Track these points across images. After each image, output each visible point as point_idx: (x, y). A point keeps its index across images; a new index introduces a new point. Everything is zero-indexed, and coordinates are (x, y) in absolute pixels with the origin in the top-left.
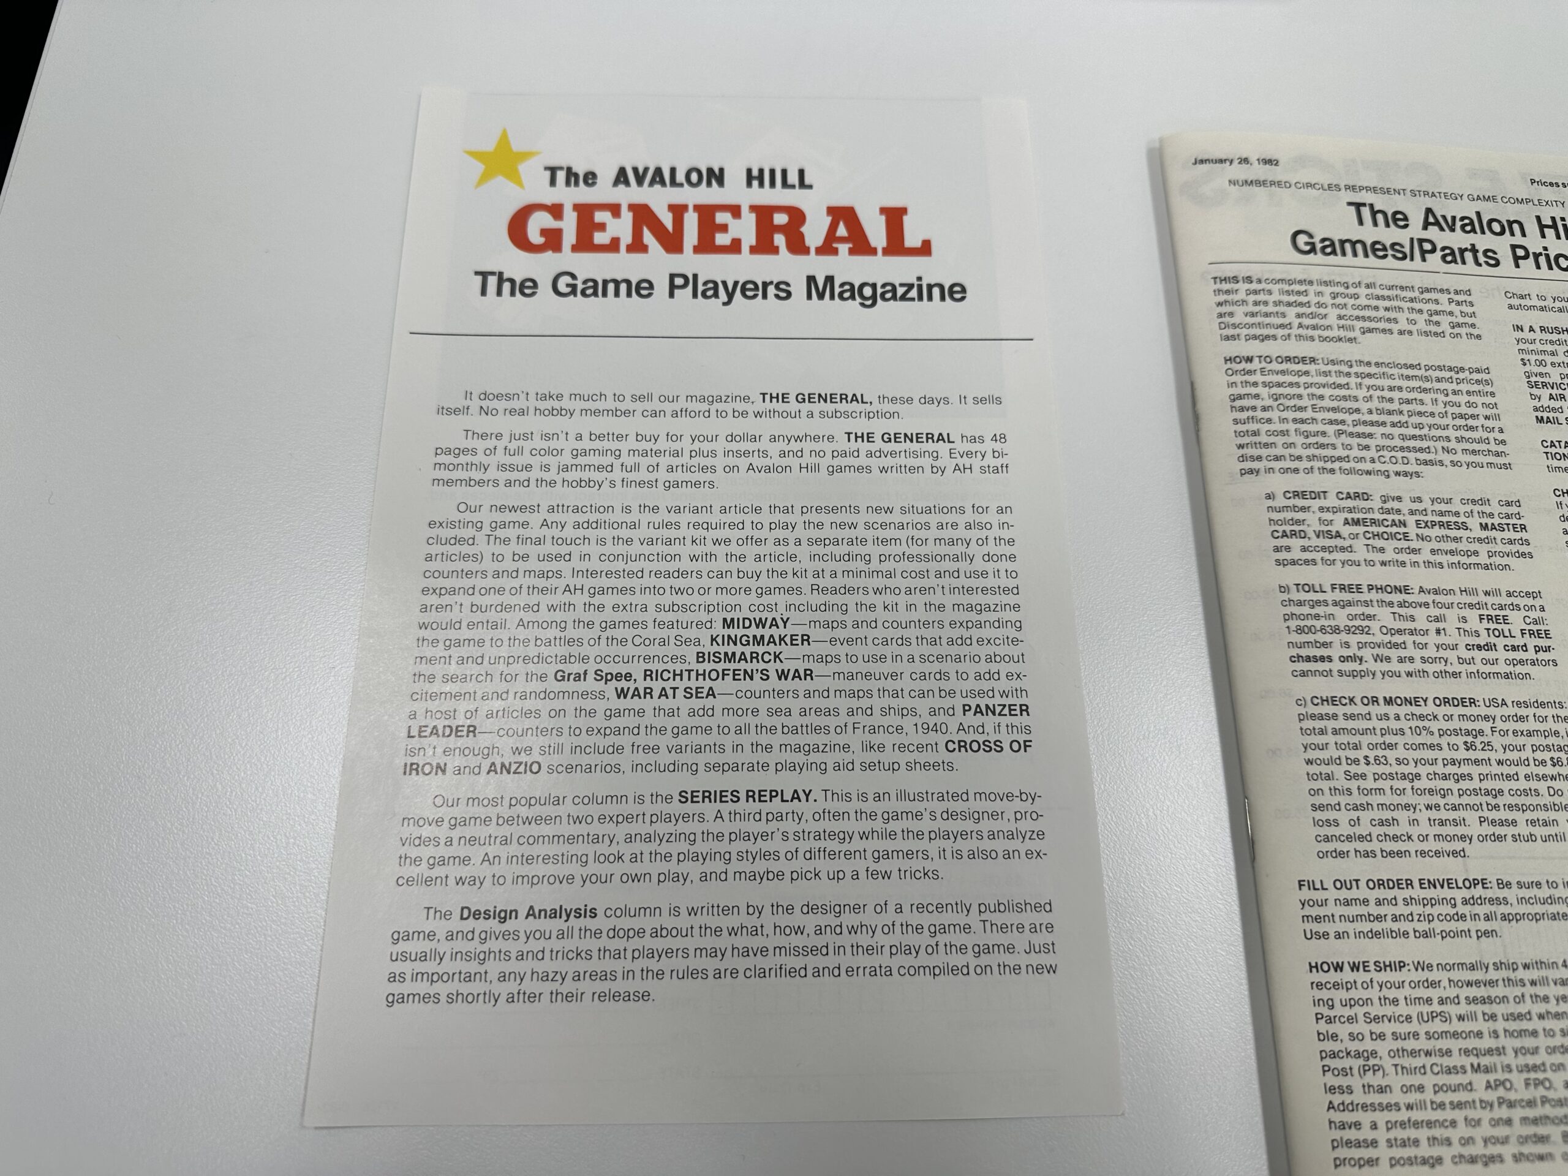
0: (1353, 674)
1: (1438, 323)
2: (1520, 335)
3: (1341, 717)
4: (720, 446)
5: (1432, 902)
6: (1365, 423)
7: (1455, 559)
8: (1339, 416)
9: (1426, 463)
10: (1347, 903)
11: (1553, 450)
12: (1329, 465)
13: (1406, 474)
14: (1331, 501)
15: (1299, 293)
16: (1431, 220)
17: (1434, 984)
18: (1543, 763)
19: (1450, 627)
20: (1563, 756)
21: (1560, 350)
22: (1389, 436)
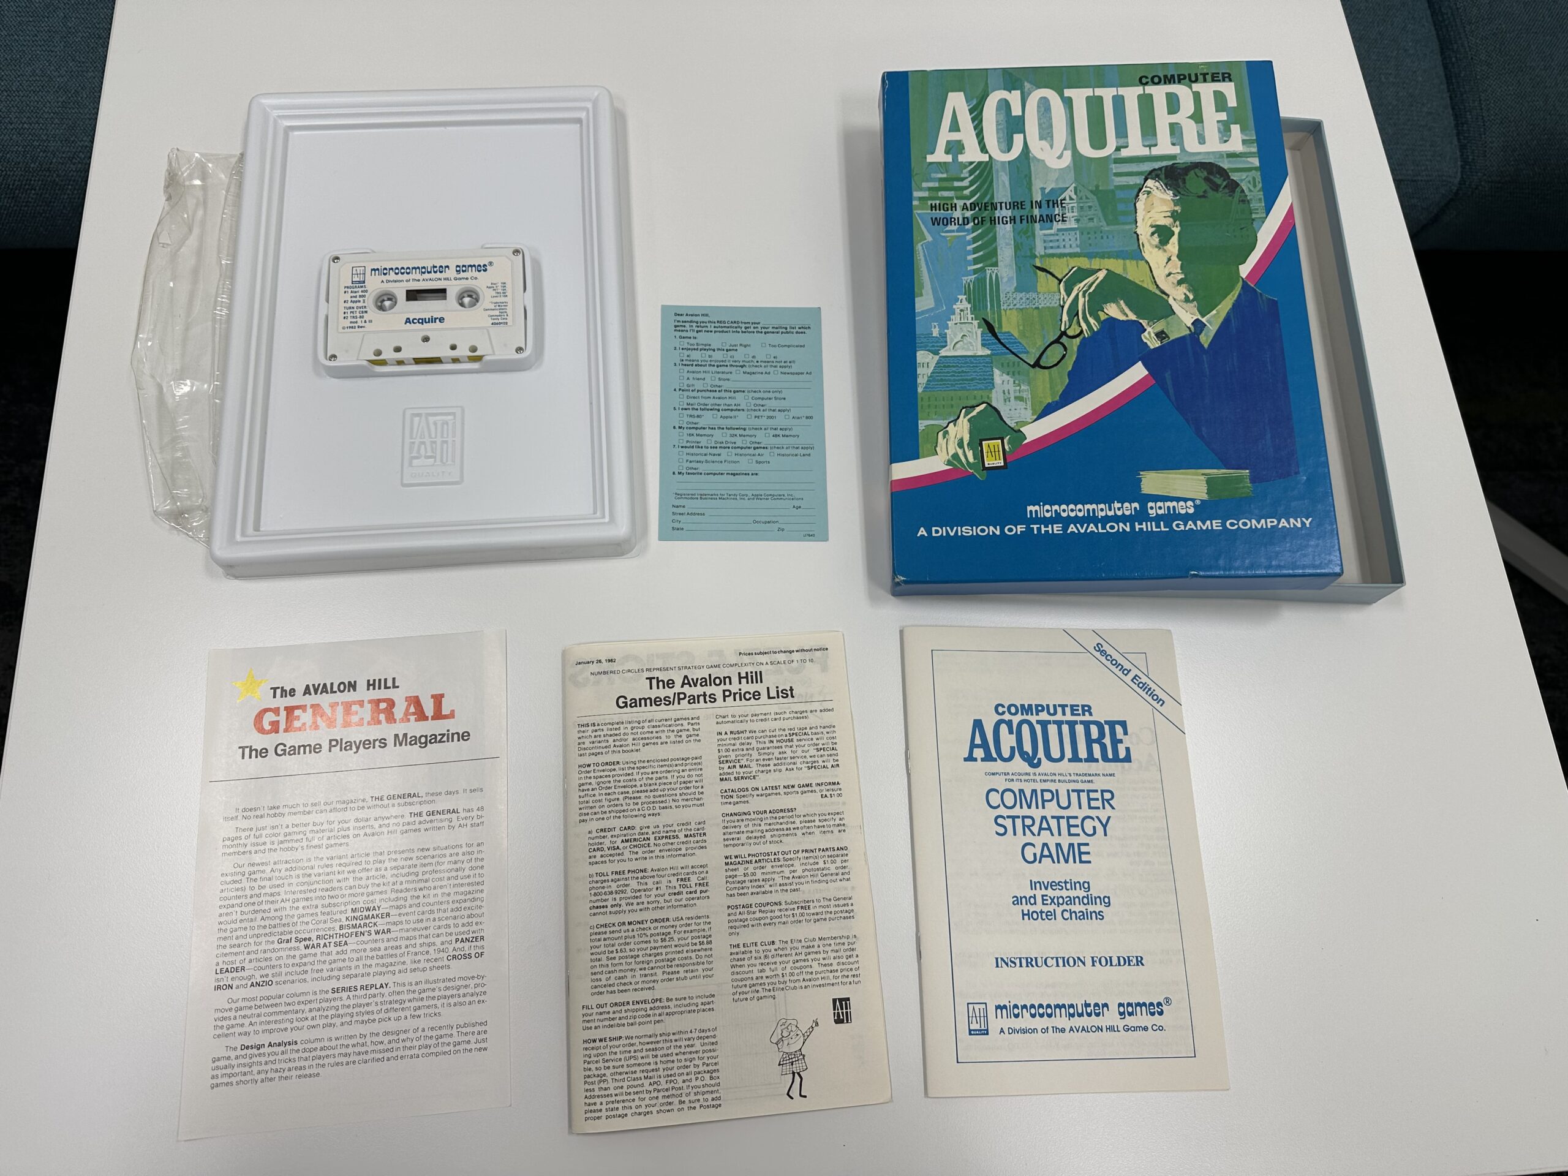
0: (616, 913)
1: (680, 736)
2: (720, 737)
3: (608, 933)
4: (351, 824)
5: (637, 1010)
6: (638, 792)
7: (670, 853)
8: (626, 790)
9: (664, 808)
10: (601, 1014)
11: (726, 794)
12: (618, 815)
13: (653, 815)
14: (617, 832)
15: (616, 729)
16: (686, 682)
17: (632, 1045)
18: (696, 944)
19: (663, 886)
20: (705, 940)
21: (738, 742)
22: (649, 797)
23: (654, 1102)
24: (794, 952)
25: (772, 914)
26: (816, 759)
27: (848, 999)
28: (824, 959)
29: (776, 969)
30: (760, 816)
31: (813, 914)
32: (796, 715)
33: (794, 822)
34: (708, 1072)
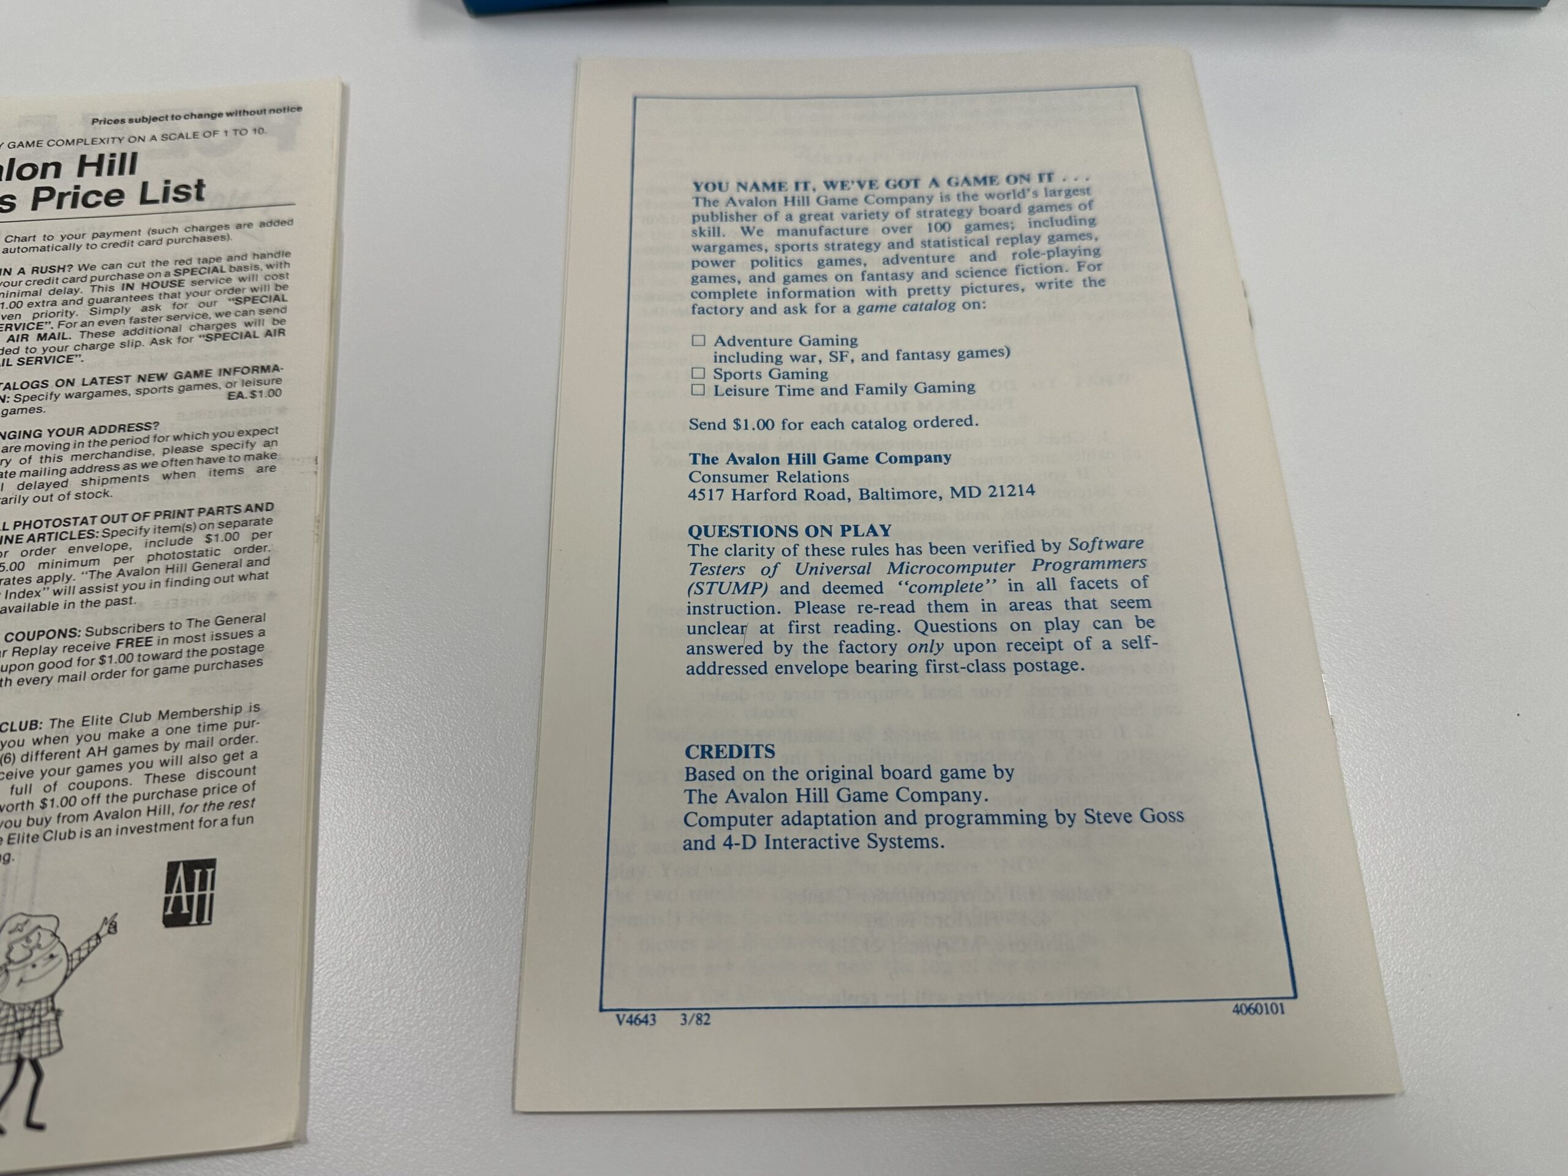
21: (46, 288)
24: (85, 747)
25: (47, 658)
26: (232, 319)
27: (212, 863)
28: (164, 763)
29: (28, 789)
30: (66, 439)
31: (156, 657)
32: (199, 234)
33: (148, 452)
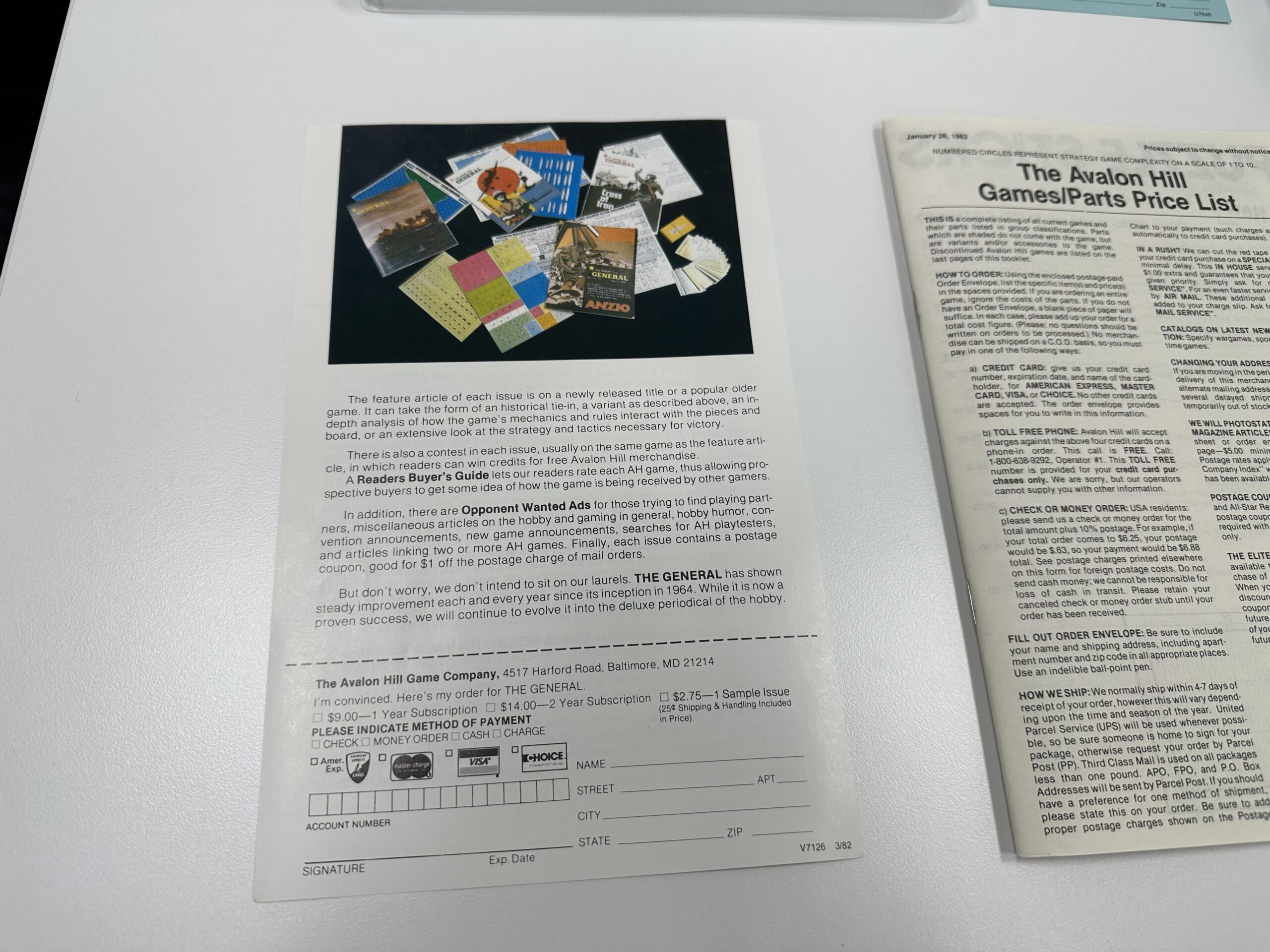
0: (1039, 491)
1: (1084, 247)
2: (1142, 253)
3: (1032, 521)
5: (1103, 647)
6: (1037, 317)
7: (1105, 409)
8: (1020, 312)
9: (1081, 343)
10: (1044, 650)
11: (1169, 333)
12: (1014, 347)
13: (1068, 351)
14: (1017, 371)
15: (986, 227)
16: (1076, 175)
17: (1107, 704)
18: (1174, 548)
19: (1105, 454)
20: (1188, 543)
21: (1172, 263)
22: (1055, 326)
23: (1160, 804)
30: (1228, 368)
32: (1246, 234)
34: (1240, 756)
